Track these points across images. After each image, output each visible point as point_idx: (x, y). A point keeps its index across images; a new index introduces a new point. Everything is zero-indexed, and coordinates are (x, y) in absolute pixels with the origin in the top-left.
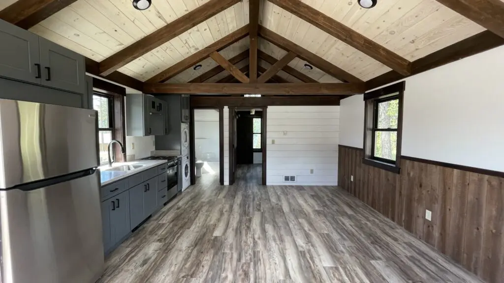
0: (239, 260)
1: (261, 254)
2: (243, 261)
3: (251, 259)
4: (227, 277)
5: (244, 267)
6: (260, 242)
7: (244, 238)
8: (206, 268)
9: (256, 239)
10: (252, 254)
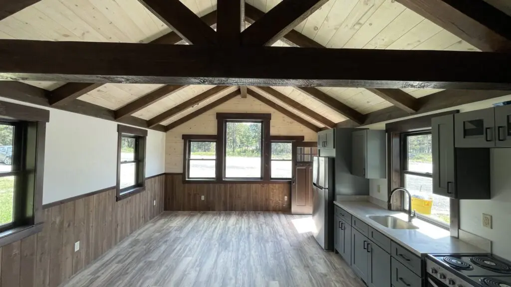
0: (249, 261)
1: (232, 264)
2: (245, 261)
3: (240, 261)
4: (255, 252)
5: (244, 256)
6: (231, 274)
7: (246, 278)
8: (269, 256)
9: (234, 278)
10: (239, 265)
